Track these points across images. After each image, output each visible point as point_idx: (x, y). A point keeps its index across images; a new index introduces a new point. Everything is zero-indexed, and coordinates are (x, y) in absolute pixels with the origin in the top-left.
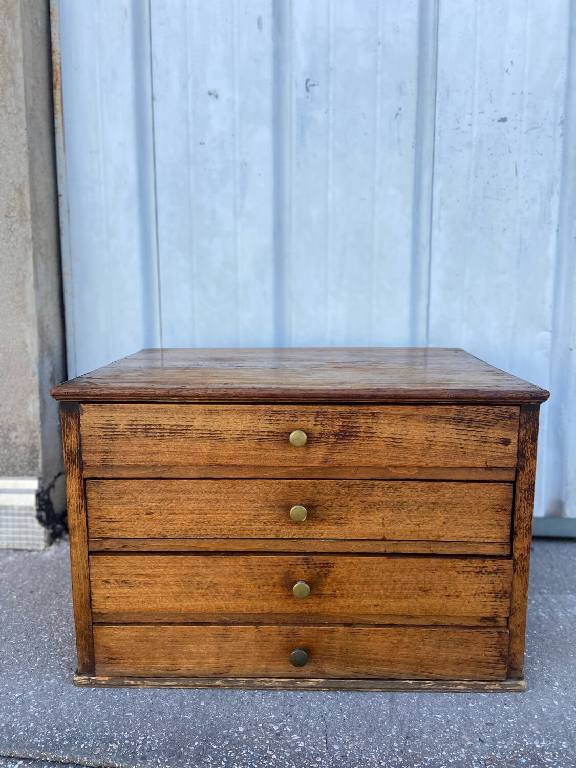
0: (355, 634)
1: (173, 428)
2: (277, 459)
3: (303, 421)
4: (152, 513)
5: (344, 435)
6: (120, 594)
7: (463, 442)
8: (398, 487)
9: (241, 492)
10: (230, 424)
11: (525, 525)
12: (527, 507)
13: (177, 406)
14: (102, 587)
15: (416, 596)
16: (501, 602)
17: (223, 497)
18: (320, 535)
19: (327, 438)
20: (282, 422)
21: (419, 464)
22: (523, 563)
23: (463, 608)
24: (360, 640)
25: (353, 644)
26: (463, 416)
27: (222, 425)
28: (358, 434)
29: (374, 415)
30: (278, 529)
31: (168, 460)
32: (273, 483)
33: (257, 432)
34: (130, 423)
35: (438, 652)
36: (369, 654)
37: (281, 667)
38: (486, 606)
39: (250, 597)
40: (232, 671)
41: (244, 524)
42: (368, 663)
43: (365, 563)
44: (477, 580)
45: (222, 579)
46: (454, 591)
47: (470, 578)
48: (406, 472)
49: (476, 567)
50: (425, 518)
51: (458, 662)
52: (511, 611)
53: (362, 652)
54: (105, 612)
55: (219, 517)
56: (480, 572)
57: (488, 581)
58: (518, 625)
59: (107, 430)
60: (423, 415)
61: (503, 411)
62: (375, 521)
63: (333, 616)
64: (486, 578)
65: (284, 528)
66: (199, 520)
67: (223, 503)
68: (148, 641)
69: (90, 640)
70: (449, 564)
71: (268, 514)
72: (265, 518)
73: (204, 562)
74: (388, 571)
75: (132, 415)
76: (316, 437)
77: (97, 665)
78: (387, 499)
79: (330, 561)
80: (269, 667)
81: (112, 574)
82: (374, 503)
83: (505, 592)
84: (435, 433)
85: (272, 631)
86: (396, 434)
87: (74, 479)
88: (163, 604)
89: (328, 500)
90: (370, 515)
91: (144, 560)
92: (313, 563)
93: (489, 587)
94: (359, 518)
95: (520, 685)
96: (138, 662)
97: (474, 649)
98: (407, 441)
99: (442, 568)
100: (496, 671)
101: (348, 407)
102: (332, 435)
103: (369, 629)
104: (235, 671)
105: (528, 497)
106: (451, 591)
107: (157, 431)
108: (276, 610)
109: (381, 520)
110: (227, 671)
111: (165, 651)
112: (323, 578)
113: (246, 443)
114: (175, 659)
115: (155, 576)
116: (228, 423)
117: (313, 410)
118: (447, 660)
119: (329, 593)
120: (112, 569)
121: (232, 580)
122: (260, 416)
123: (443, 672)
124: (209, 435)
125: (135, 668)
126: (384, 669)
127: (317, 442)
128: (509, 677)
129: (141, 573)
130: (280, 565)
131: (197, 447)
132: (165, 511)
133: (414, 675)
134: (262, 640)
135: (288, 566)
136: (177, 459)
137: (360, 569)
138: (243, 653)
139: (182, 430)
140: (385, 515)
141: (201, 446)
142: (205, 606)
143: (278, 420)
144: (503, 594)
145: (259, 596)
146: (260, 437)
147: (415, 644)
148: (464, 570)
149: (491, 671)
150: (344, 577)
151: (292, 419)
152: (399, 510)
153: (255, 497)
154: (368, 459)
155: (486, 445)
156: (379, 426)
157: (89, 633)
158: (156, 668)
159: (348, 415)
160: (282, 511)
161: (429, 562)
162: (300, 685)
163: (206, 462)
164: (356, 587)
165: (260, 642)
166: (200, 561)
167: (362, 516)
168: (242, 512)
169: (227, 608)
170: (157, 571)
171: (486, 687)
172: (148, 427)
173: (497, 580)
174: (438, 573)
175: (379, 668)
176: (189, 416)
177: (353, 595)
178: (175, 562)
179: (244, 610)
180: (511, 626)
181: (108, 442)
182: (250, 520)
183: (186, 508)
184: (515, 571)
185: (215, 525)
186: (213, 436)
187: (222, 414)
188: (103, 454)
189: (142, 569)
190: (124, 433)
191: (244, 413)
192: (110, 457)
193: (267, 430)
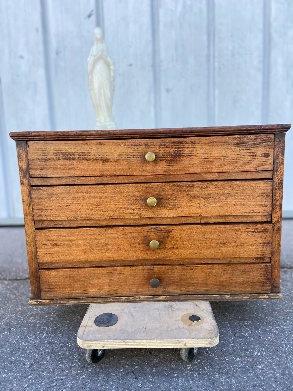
0: (185, 269)
1: (80, 154)
2: (139, 171)
3: (153, 148)
4: (69, 206)
5: (176, 156)
6: (53, 251)
7: (243, 157)
8: (208, 185)
9: (119, 192)
10: (112, 151)
11: (278, 204)
12: (279, 193)
13: (82, 141)
14: (43, 247)
15: (218, 247)
16: (267, 248)
17: (109, 195)
18: (164, 215)
19: (166, 158)
20: (141, 149)
21: (218, 171)
22: (278, 225)
23: (245, 253)
24: (188, 273)
25: (184, 275)
26: (242, 141)
27: (107, 152)
28: (184, 155)
29: (193, 143)
30: (140, 212)
31: (78, 173)
32: (137, 186)
33: (127, 155)
34: (56, 152)
35: (232, 278)
36: (193, 280)
37: (145, 290)
38: (258, 251)
39: (126, 251)
40: (118, 293)
41: (121, 210)
42: (193, 285)
43: (189, 229)
44: (252, 236)
45: (110, 241)
46: (240, 243)
47: (249, 235)
48: (211, 176)
49: (252, 229)
50: (223, 202)
51: (243, 283)
52: (273, 253)
53: (189, 279)
54: (45, 262)
55: (107, 207)
56: (255, 231)
57: (259, 236)
58: (276, 261)
59: (43, 156)
60: (220, 142)
61: (265, 138)
62: (195, 206)
63: (173, 260)
64: (258, 235)
65: (144, 211)
66: (96, 209)
67: (109, 199)
68: (70, 277)
69: (38, 279)
70: (237, 228)
71: (135, 204)
72: (133, 206)
73: (99, 232)
74: (203, 233)
75: (56, 147)
76: (160, 157)
77: (42, 293)
78: (202, 193)
79: (170, 229)
80: (138, 290)
81: (48, 240)
82: (195, 195)
83: (269, 243)
84: (227, 152)
85: (139, 269)
86: (205, 154)
87: (25, 186)
88: (77, 257)
89: (168, 194)
90: (192, 202)
91: (66, 231)
92: (160, 230)
93: (259, 240)
94: (186, 204)
95: (279, 296)
96: (65, 290)
97: (252, 275)
98: (211, 158)
99: (232, 230)
100: (265, 288)
101: (178, 139)
102: (169, 155)
103: (193, 266)
104: (119, 293)
105: (280, 187)
106: (238, 243)
107: (71, 156)
108: (141, 258)
109: (198, 205)
110: (115, 293)
111: (81, 283)
112: (166, 238)
113: (121, 162)
114: (86, 287)
115: (72, 240)
116: (111, 150)
117: (158, 141)
118: (237, 282)
119: (170, 247)
120: (48, 237)
121: (116, 241)
122: (129, 146)
123: (235, 289)
124: (100, 158)
125: (63, 294)
126: (202, 289)
127: (161, 160)
128: (272, 292)
129: (64, 239)
130: (142, 232)
131: (94, 165)
132: (77, 204)
133: (219, 291)
134: (134, 275)
135: (147, 232)
136: (83, 173)
137: (187, 233)
138: (123, 282)
139: (85, 155)
140: (201, 202)
141: (96, 164)
142: (101, 257)
143: (139, 148)
144: (267, 243)
145: (131, 250)
146: (128, 158)
147: (219, 274)
148: (245, 231)
149: (262, 288)
150: (178, 237)
151: (146, 147)
152: (208, 198)
153: (127, 194)
154: (190, 169)
155: (256, 157)
156: (195, 149)
157: (37, 275)
158: (75, 293)
159: (178, 144)
160: (142, 202)
161: (225, 227)
162: (156, 299)
163: (99, 174)
164: (185, 243)
165: (133, 276)
166: (97, 231)
167: (188, 203)
168: (120, 203)
169: (113, 257)
170: (74, 238)
171: (259, 297)
172: (66, 154)
173: (264, 235)
174: (231, 233)
175: (199, 288)
176: (89, 147)
177: (183, 247)
178: (83, 232)
179: (123, 258)
180: (272, 262)
181: (43, 163)
182: (125, 208)
183: (88, 202)
184: (273, 230)
185: (105, 212)
186: (103, 159)
187: (107, 146)
188: (41, 170)
189: (65, 237)
190: (52, 158)
191: (120, 144)
192: (45, 172)
193: (133, 154)
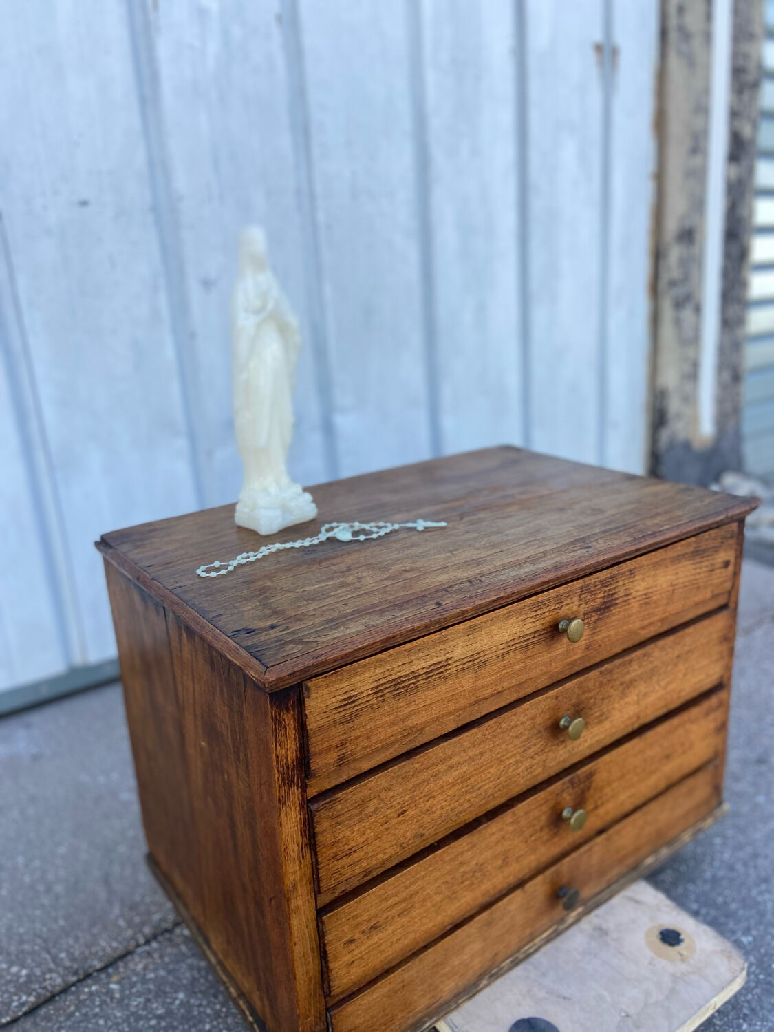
0: (610, 838)
1: (430, 669)
2: (543, 664)
3: (568, 604)
4: (406, 811)
5: (605, 608)
6: (368, 947)
9: (506, 729)
10: (495, 638)
14: (345, 952)
15: (661, 767)
17: (488, 746)
19: (589, 618)
20: (547, 614)
21: (663, 616)
24: (613, 841)
26: (699, 547)
27: (486, 642)
28: (617, 601)
29: (631, 572)
30: (544, 758)
31: (423, 719)
32: (541, 702)
33: (522, 637)
34: (376, 684)
39: (518, 859)
40: (497, 959)
43: (622, 755)
44: (704, 723)
45: (489, 854)
47: (700, 724)
49: (705, 710)
50: (671, 676)
51: (685, 814)
53: (615, 853)
57: (712, 719)
59: (345, 708)
60: (670, 558)
61: (727, 532)
64: (710, 718)
67: (487, 755)
68: (403, 987)
70: (686, 718)
71: (535, 745)
74: (641, 752)
75: (377, 671)
78: (642, 671)
79: (592, 769)
81: (357, 926)
83: (724, 724)
85: (536, 885)
86: (648, 588)
88: (422, 929)
89: (592, 697)
92: (577, 780)
93: (712, 725)
94: (618, 705)
95: (723, 809)
97: (697, 793)
98: (656, 593)
100: (711, 805)
101: (609, 571)
102: (594, 611)
103: (621, 823)
104: (500, 958)
106: (686, 746)
107: (410, 682)
109: (637, 698)
110: (492, 964)
111: (425, 986)
112: (586, 792)
113: (511, 658)
114: (436, 988)
115: (411, 896)
116: (492, 637)
117: (578, 586)
118: (678, 818)
119: (592, 807)
120: (357, 918)
121: (499, 849)
122: (526, 614)
124: (471, 663)
128: (718, 806)
129: (394, 902)
130: (547, 802)
131: (458, 686)
132: (422, 800)
133: (653, 849)
134: (527, 902)
135: (555, 797)
138: (508, 930)
139: (441, 668)
140: (639, 691)
141: (462, 681)
143: (544, 613)
144: (720, 727)
148: (696, 718)
150: (605, 781)
151: (558, 606)
153: (521, 729)
154: (624, 628)
155: (713, 573)
156: (635, 584)
160: (548, 733)
162: (561, 929)
163: (466, 702)
164: (615, 785)
165: (525, 906)
167: (621, 702)
169: (494, 888)
170: (415, 888)
172: (399, 681)
173: (718, 714)
174: (678, 732)
176: (448, 645)
179: (512, 878)
181: (346, 726)
183: (446, 782)
185: (479, 789)
186: (476, 662)
187: (485, 628)
188: (340, 748)
189: (396, 896)
190: (368, 704)
191: (509, 616)
192: (350, 748)
193: (533, 630)
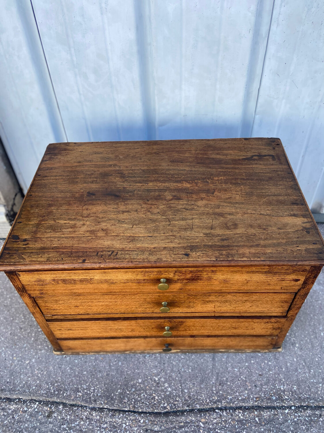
0: (196, 340)
1: (81, 280)
3: (166, 274)
4: (78, 307)
5: (193, 280)
6: (69, 333)
7: (269, 281)
10: (119, 277)
14: (58, 331)
15: (230, 330)
19: (182, 281)
20: (152, 275)
21: (239, 289)
26: (272, 271)
29: (213, 271)
30: (153, 310)
33: (136, 279)
34: (53, 279)
37: (158, 348)
38: (267, 332)
39: (140, 332)
41: (133, 309)
43: (203, 321)
44: (264, 325)
45: (123, 327)
47: (261, 324)
48: (231, 290)
50: (239, 305)
55: (118, 307)
56: (267, 322)
59: (39, 282)
60: (246, 271)
61: (299, 269)
62: (210, 307)
64: (270, 324)
65: (156, 309)
66: (106, 308)
70: (250, 320)
72: (145, 306)
74: (216, 323)
76: (174, 280)
78: (218, 299)
79: (183, 321)
81: (62, 327)
82: (210, 301)
84: (252, 278)
85: (152, 340)
86: (226, 278)
87: (26, 297)
89: (182, 300)
90: (207, 305)
92: (173, 321)
93: (271, 327)
101: (196, 268)
102: (185, 279)
105: (303, 297)
106: (249, 328)
107: (72, 281)
108: (154, 335)
109: (214, 306)
112: (179, 326)
115: (86, 327)
117: (172, 270)
119: (182, 330)
121: (129, 327)
124: (105, 282)
127: (176, 282)
129: (78, 327)
130: (155, 323)
132: (86, 306)
135: (160, 323)
137: (200, 323)
139: (87, 280)
140: (216, 305)
144: (278, 328)
145: (144, 331)
146: (138, 281)
148: (258, 322)
151: (159, 274)
152: (224, 303)
153: (138, 300)
155: (283, 281)
156: (216, 275)
159: (196, 272)
163: (106, 291)
164: (198, 328)
167: (202, 305)
168: (131, 305)
169: (128, 335)
172: (65, 280)
173: (276, 324)
174: (243, 323)
176: (91, 275)
177: (196, 330)
179: (137, 335)
181: (41, 286)
182: (137, 307)
185: (116, 309)
187: (112, 273)
188: (40, 291)
190: (50, 283)
191: (127, 272)
193: (143, 279)
